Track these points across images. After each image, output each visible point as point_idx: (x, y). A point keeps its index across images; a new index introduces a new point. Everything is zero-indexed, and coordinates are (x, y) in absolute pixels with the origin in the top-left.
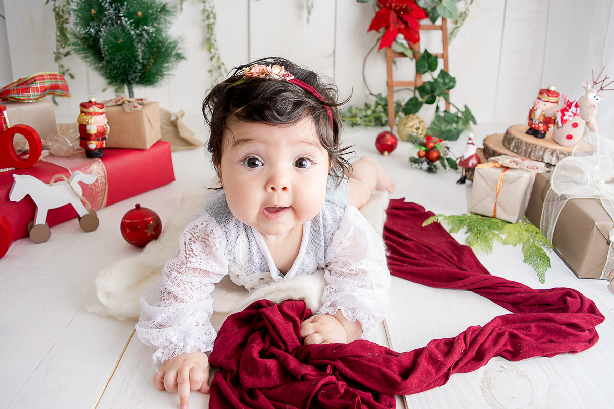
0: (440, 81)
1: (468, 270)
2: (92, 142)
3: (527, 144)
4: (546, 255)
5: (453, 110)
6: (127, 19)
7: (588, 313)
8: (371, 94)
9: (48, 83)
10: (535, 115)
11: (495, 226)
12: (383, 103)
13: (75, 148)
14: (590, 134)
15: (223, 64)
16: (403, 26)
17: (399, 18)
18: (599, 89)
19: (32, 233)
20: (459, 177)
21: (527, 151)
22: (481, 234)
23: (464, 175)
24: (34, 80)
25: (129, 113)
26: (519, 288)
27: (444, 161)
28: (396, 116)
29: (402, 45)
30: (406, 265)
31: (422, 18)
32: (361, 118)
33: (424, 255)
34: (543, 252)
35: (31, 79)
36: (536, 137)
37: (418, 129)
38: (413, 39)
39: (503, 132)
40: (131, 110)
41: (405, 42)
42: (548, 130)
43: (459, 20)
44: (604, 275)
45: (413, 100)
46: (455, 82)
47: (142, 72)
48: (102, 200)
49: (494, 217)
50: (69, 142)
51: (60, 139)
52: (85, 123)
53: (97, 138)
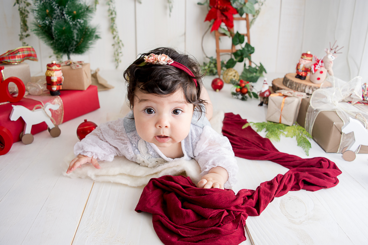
0: (246, 49)
1: (268, 150)
2: (54, 86)
3: (296, 83)
4: (309, 142)
5: (253, 66)
6: (68, 16)
7: (333, 169)
8: (207, 57)
9: (26, 53)
10: (300, 67)
11: (281, 128)
12: (214, 62)
13: (44, 90)
14: (329, 77)
15: (121, 41)
16: (224, 18)
17: (222, 14)
18: (334, 52)
19: (23, 139)
20: (259, 102)
21: (296, 87)
22: (274, 132)
23: (262, 101)
24: (18, 51)
25: (74, 70)
27: (250, 94)
28: (221, 69)
29: (224, 29)
31: (235, 14)
33: (244, 144)
34: (307, 140)
35: (16, 51)
36: (301, 79)
37: (234, 76)
38: (230, 25)
39: (283, 77)
40: (76, 68)
41: (225, 28)
42: (307, 75)
43: (256, 14)
44: (340, 150)
45: (231, 60)
46: (254, 50)
47: (77, 45)
48: (61, 119)
49: (280, 123)
50: (40, 87)
51: (35, 85)
52: (50, 76)
53: (57, 84)
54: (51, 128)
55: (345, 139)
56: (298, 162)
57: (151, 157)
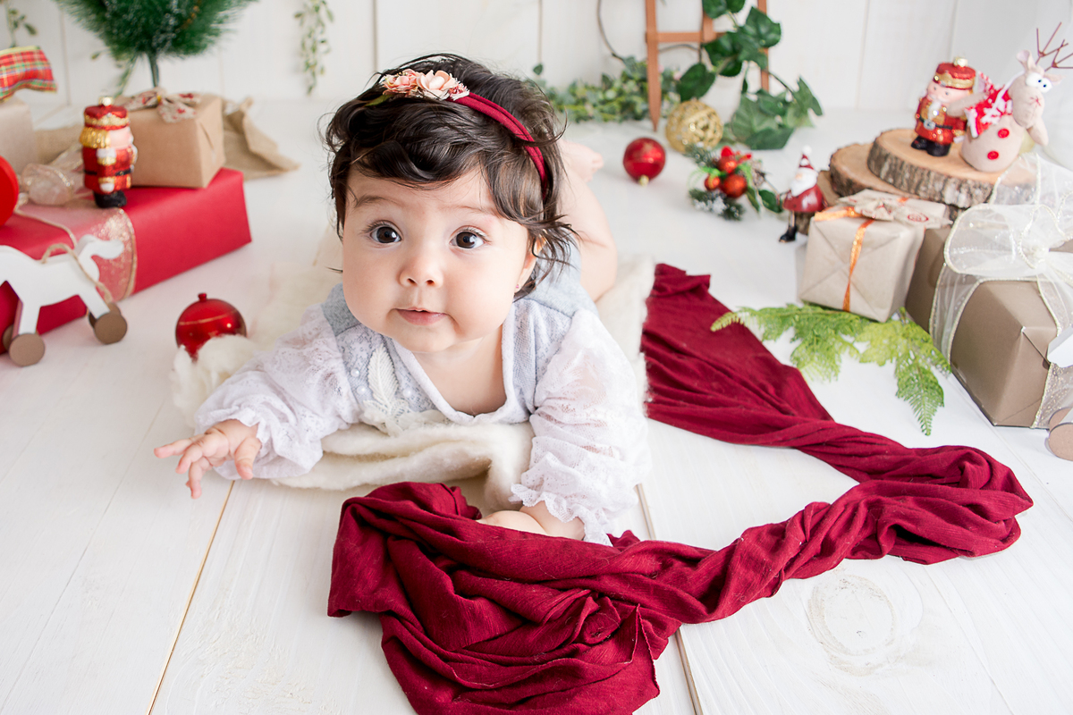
0: (751, 30)
1: (794, 412)
2: (108, 179)
3: (913, 169)
4: (936, 383)
5: (775, 89)
7: (1002, 490)
8: (614, 55)
9: (20, 69)
10: (927, 111)
11: (847, 328)
12: (637, 76)
13: (76, 188)
18: (1050, 64)
19: (13, 348)
20: (783, 228)
21: (912, 181)
22: (820, 343)
23: (793, 225)
25: (171, 124)
26: (881, 444)
27: (754, 197)
28: (662, 99)
30: (682, 402)
32: (594, 106)
33: (714, 384)
34: (931, 378)
36: (931, 153)
37: (705, 128)
39: (867, 140)
40: (175, 118)
42: (952, 141)
44: (1040, 421)
45: (697, 69)
46: (779, 33)
47: (178, 30)
48: (128, 283)
49: (846, 310)
50: (65, 180)
51: (48, 173)
52: (95, 146)
53: (116, 172)
54: (97, 315)
55: (1060, 383)
56: (886, 457)
57: (407, 408)
